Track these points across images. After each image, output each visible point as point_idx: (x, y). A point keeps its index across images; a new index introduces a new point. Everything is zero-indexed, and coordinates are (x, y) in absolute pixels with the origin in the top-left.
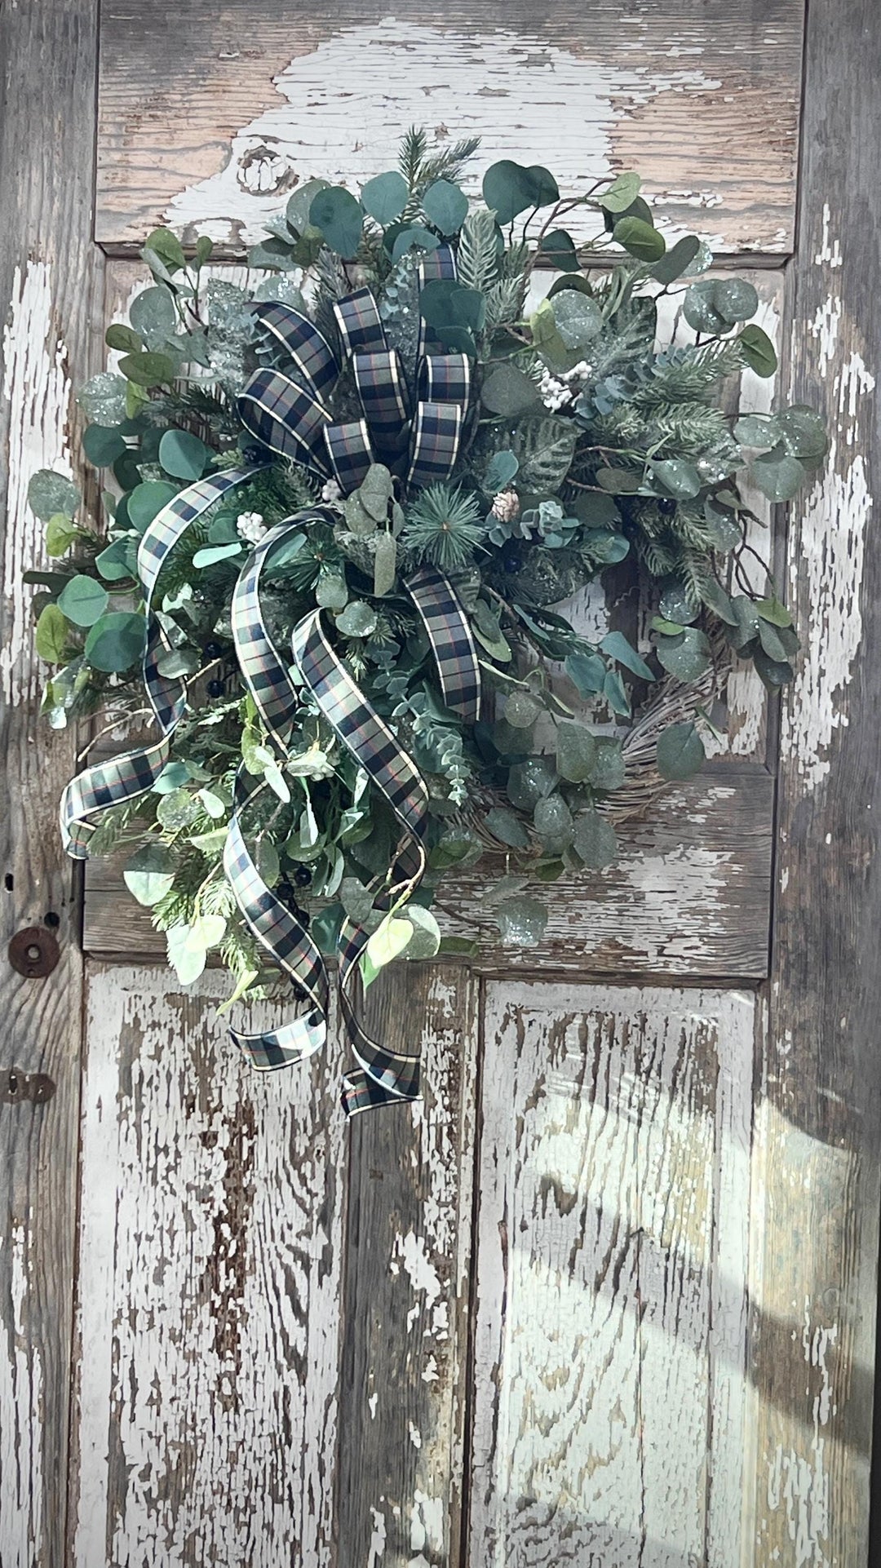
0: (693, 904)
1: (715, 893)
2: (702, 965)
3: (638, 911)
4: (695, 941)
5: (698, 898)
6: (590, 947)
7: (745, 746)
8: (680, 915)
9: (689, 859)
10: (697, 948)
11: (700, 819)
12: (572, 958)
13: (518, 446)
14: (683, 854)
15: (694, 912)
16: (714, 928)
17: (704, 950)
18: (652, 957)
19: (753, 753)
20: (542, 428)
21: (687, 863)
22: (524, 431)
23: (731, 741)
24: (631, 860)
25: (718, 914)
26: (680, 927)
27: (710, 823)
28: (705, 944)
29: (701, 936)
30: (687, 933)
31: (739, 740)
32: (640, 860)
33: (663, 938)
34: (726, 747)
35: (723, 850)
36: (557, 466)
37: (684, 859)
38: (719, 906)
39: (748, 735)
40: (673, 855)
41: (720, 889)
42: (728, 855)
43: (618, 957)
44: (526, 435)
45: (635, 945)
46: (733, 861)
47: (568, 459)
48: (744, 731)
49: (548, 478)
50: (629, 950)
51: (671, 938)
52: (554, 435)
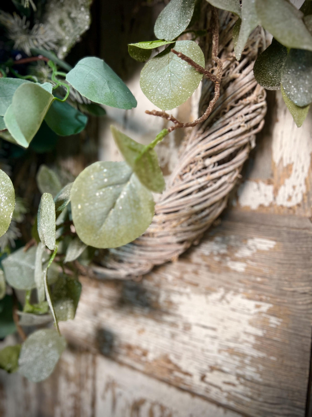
0: (232, 345)
1: (252, 339)
2: (239, 402)
3: (186, 338)
4: (232, 379)
5: (236, 339)
6: (151, 357)
7: (290, 198)
8: (220, 351)
9: (228, 302)
10: (234, 385)
11: (239, 267)
12: (139, 361)
14: (223, 298)
15: (232, 352)
16: (250, 372)
17: (240, 389)
18: (196, 379)
19: (299, 205)
21: (226, 306)
23: (276, 192)
24: (181, 294)
25: (254, 361)
26: (219, 362)
27: (248, 273)
28: (241, 384)
29: (239, 376)
30: (225, 369)
31: (284, 191)
32: (188, 295)
33: (205, 367)
34: (270, 198)
35: (261, 300)
37: (224, 302)
38: (256, 353)
39: (294, 187)
40: (215, 296)
41: (257, 338)
42: (265, 307)
43: (171, 371)
45: (184, 364)
46: (271, 313)
48: (289, 182)
50: (178, 368)
51: (212, 369)
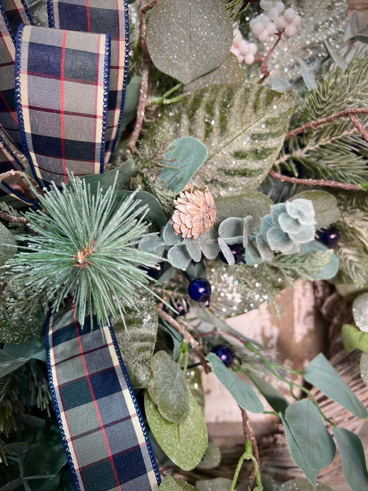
13: (201, 132)
20: (237, 101)
22: (210, 110)
36: (259, 155)
44: (212, 115)
47: (277, 143)
49: (244, 173)
52: (255, 108)
